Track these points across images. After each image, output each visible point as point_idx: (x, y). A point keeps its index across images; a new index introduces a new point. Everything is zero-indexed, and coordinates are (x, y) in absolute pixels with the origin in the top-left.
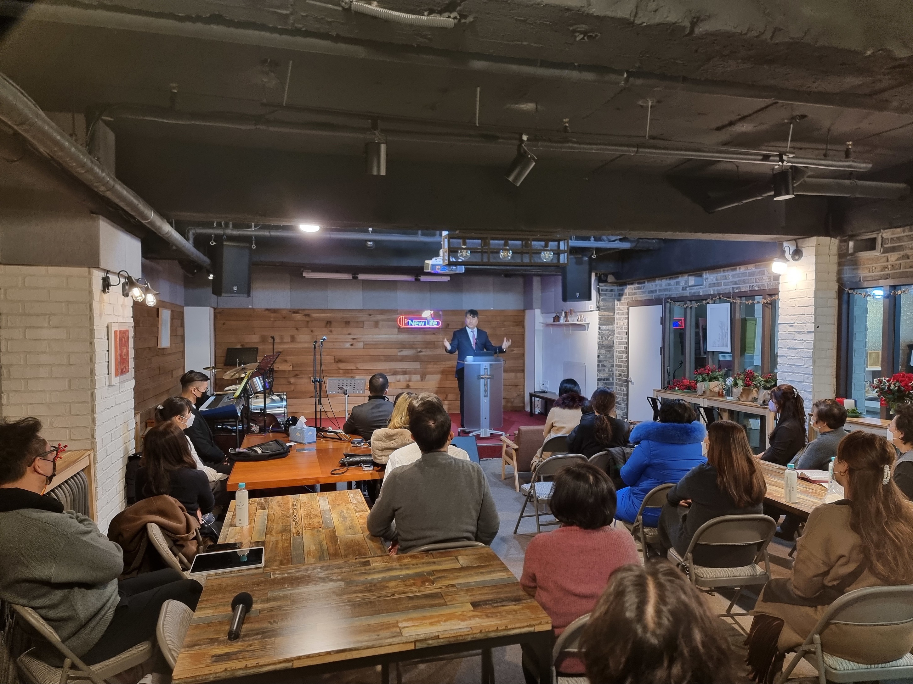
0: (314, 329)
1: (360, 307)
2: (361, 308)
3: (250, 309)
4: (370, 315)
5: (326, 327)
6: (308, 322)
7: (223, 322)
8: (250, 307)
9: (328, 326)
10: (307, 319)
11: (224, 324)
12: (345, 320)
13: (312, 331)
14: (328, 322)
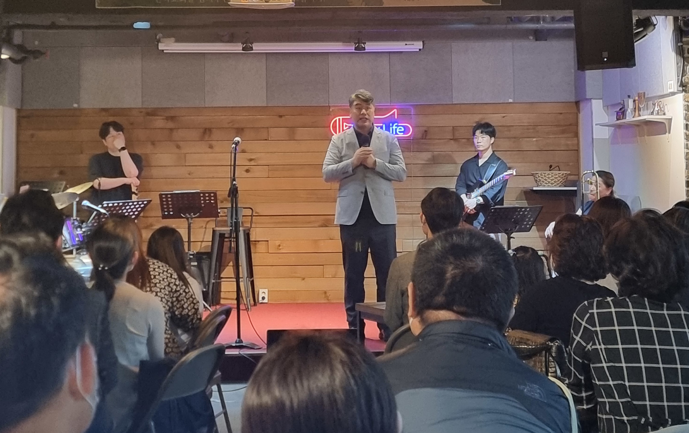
0: (181, 144)
1: (261, 102)
2: (264, 104)
3: (75, 109)
4: (281, 116)
5: (202, 139)
6: (171, 130)
7: (31, 132)
8: (75, 105)
9: (206, 138)
10: (170, 125)
11: (32, 136)
12: (236, 126)
13: (178, 147)
14: (206, 129)
